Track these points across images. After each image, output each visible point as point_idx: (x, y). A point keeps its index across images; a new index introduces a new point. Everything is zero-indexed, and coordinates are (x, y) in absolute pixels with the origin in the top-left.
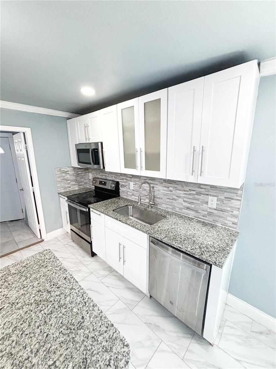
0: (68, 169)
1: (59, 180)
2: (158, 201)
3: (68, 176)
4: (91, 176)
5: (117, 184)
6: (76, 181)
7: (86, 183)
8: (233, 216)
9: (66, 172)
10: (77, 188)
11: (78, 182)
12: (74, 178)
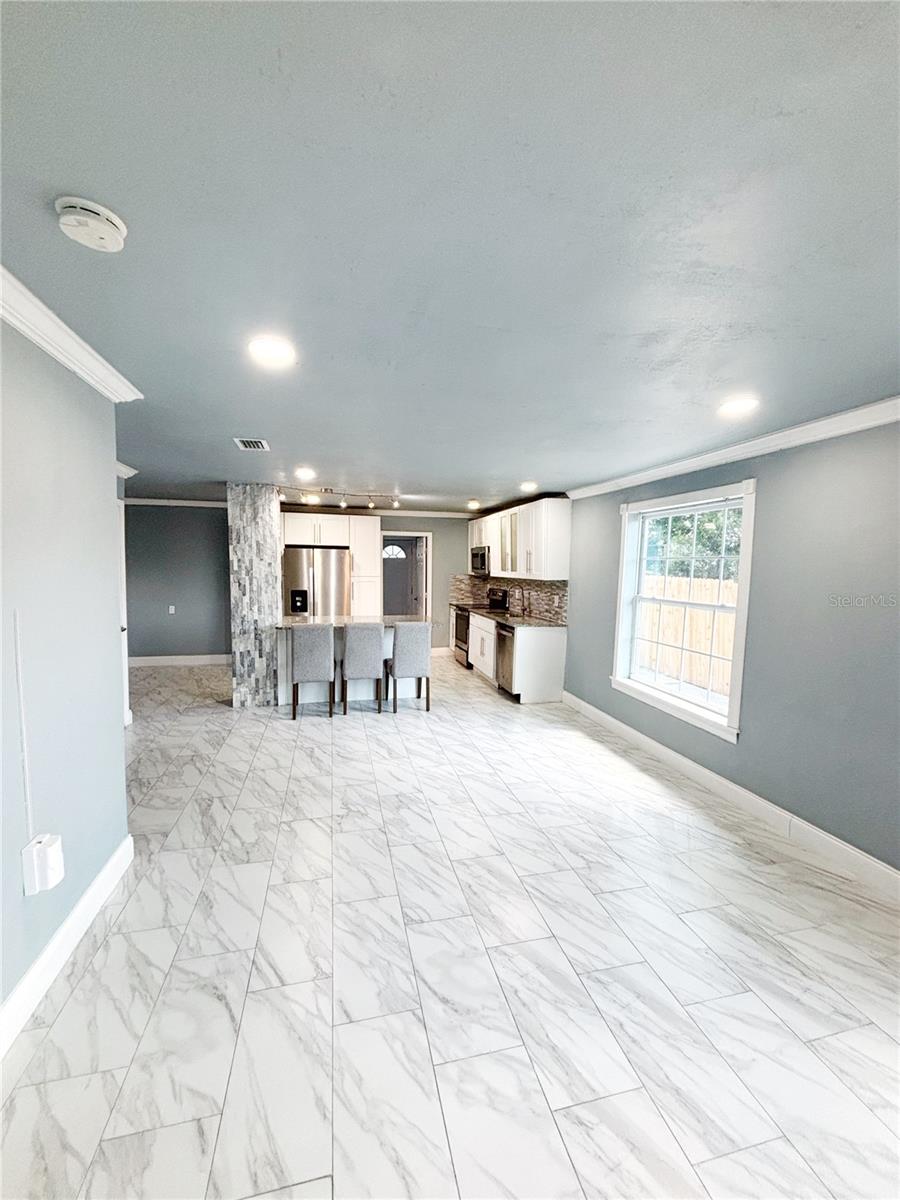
0: (464, 577)
1: (452, 588)
2: (532, 607)
3: (463, 586)
4: (489, 586)
5: (505, 593)
6: (471, 592)
7: (483, 598)
8: (565, 611)
9: (461, 581)
10: (471, 603)
11: (474, 595)
12: (469, 589)
